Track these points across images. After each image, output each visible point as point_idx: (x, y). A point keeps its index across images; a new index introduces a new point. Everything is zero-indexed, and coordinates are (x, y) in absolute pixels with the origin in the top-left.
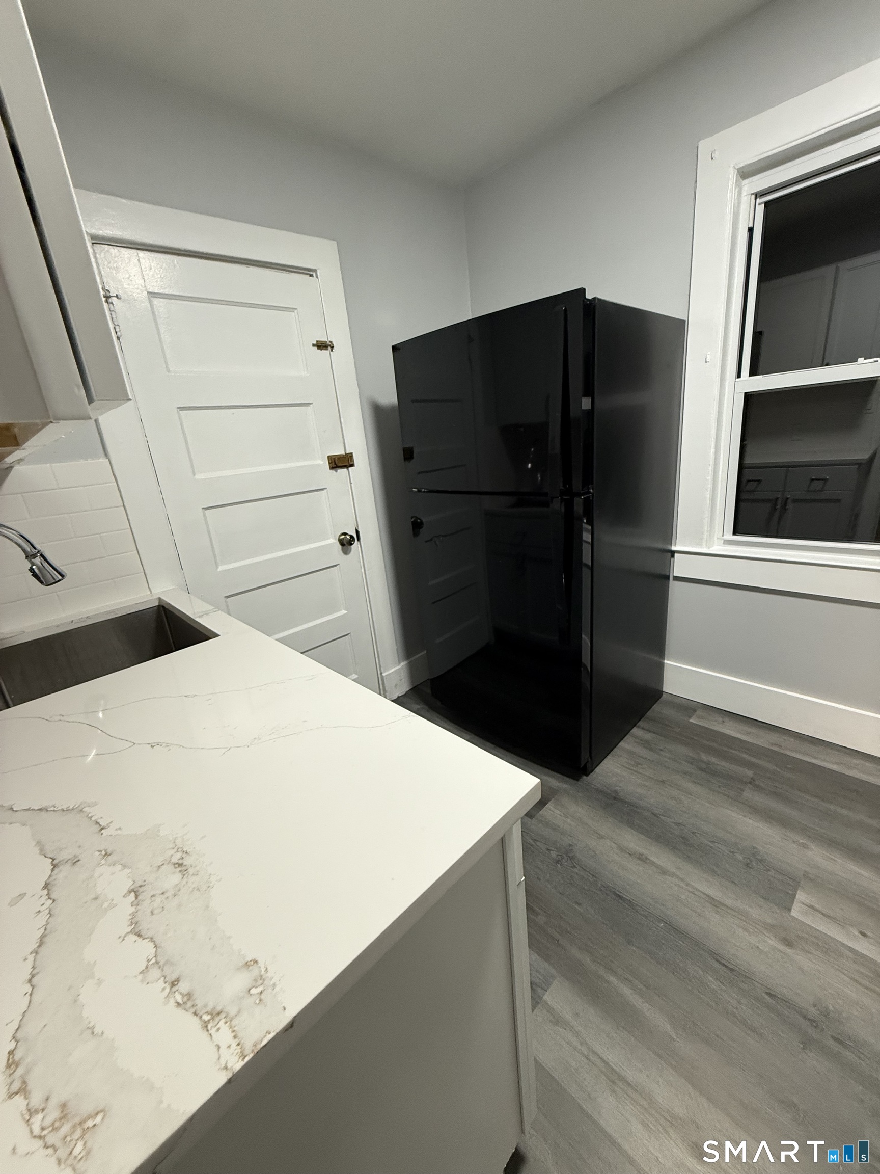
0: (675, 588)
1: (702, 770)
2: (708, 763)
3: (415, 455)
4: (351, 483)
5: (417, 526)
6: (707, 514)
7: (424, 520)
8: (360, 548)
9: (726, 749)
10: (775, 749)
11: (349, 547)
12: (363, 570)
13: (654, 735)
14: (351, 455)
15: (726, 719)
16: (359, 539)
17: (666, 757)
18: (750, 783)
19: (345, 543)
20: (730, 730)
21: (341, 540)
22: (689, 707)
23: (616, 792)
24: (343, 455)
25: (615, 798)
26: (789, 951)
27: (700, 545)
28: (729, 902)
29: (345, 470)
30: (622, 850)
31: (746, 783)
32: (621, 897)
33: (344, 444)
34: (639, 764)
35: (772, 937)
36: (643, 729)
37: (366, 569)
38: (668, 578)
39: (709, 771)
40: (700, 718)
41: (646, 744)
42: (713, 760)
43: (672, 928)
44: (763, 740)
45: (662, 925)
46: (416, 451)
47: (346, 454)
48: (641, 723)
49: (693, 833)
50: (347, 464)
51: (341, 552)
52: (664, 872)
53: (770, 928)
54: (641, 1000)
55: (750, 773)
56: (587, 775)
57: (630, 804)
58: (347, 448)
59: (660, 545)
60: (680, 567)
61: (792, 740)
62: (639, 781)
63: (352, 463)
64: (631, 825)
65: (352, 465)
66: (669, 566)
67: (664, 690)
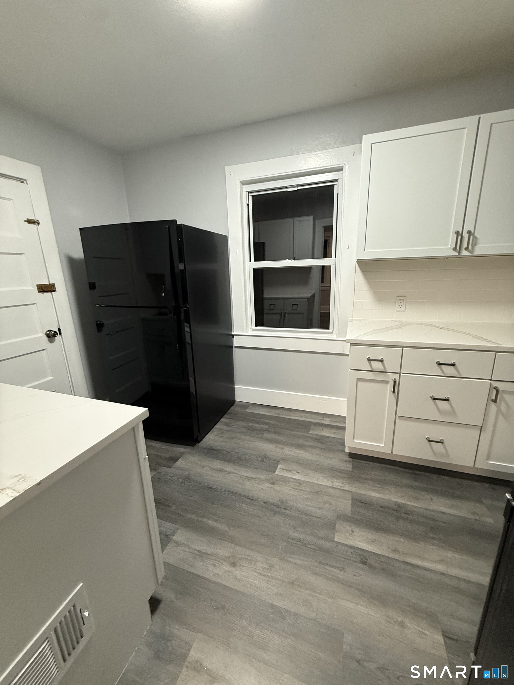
0: (236, 352)
1: (249, 429)
2: (251, 426)
3: (97, 287)
4: (54, 301)
5: (100, 326)
6: (244, 318)
7: (105, 323)
8: (61, 339)
9: (259, 419)
10: (277, 416)
11: (54, 338)
12: (64, 352)
13: (230, 420)
14: (53, 285)
15: (260, 408)
16: (60, 333)
17: (234, 428)
18: (267, 430)
19: (51, 336)
20: (262, 411)
21: (48, 334)
22: (246, 405)
23: (212, 447)
24: (48, 285)
25: (211, 450)
26: (273, 486)
27: (243, 331)
28: (254, 476)
29: (50, 293)
30: (212, 469)
31: (264, 431)
32: (210, 488)
33: (48, 278)
34: (223, 433)
35: (268, 483)
36: (226, 418)
37: (66, 351)
38: (232, 347)
39: (251, 430)
40: (251, 409)
41: (226, 424)
42: (253, 425)
43: (231, 492)
44: (273, 413)
45: (227, 493)
46: (97, 285)
47: (50, 284)
48: (225, 416)
49: (243, 455)
50: (51, 290)
51: (48, 342)
52: (230, 473)
53: (267, 481)
54: (215, 523)
55: (267, 427)
56: (199, 443)
57: (217, 450)
58: (50, 280)
59: (226, 332)
60: (237, 342)
61: (284, 411)
62: (222, 440)
63: (54, 289)
64: (217, 458)
65: (55, 291)
66: (232, 342)
67: (236, 400)
